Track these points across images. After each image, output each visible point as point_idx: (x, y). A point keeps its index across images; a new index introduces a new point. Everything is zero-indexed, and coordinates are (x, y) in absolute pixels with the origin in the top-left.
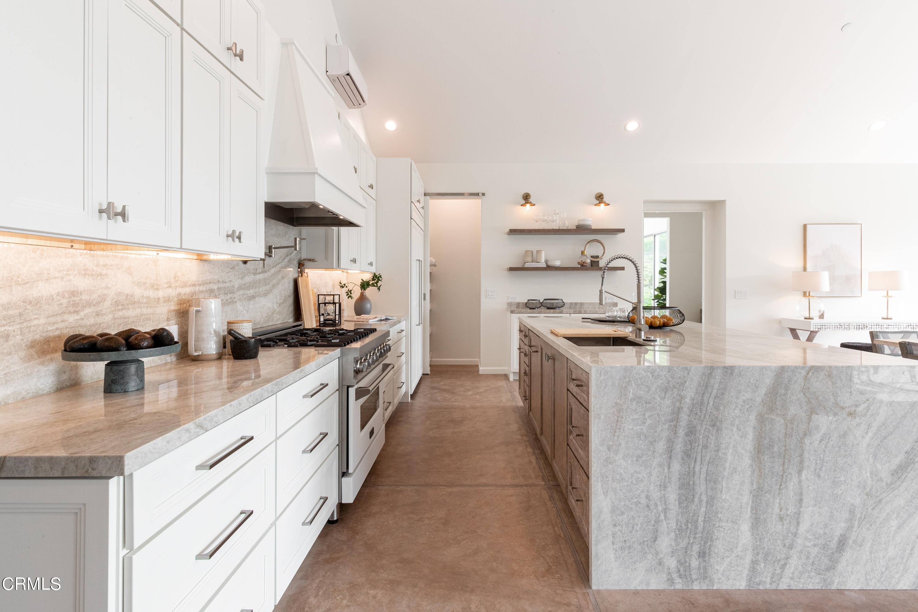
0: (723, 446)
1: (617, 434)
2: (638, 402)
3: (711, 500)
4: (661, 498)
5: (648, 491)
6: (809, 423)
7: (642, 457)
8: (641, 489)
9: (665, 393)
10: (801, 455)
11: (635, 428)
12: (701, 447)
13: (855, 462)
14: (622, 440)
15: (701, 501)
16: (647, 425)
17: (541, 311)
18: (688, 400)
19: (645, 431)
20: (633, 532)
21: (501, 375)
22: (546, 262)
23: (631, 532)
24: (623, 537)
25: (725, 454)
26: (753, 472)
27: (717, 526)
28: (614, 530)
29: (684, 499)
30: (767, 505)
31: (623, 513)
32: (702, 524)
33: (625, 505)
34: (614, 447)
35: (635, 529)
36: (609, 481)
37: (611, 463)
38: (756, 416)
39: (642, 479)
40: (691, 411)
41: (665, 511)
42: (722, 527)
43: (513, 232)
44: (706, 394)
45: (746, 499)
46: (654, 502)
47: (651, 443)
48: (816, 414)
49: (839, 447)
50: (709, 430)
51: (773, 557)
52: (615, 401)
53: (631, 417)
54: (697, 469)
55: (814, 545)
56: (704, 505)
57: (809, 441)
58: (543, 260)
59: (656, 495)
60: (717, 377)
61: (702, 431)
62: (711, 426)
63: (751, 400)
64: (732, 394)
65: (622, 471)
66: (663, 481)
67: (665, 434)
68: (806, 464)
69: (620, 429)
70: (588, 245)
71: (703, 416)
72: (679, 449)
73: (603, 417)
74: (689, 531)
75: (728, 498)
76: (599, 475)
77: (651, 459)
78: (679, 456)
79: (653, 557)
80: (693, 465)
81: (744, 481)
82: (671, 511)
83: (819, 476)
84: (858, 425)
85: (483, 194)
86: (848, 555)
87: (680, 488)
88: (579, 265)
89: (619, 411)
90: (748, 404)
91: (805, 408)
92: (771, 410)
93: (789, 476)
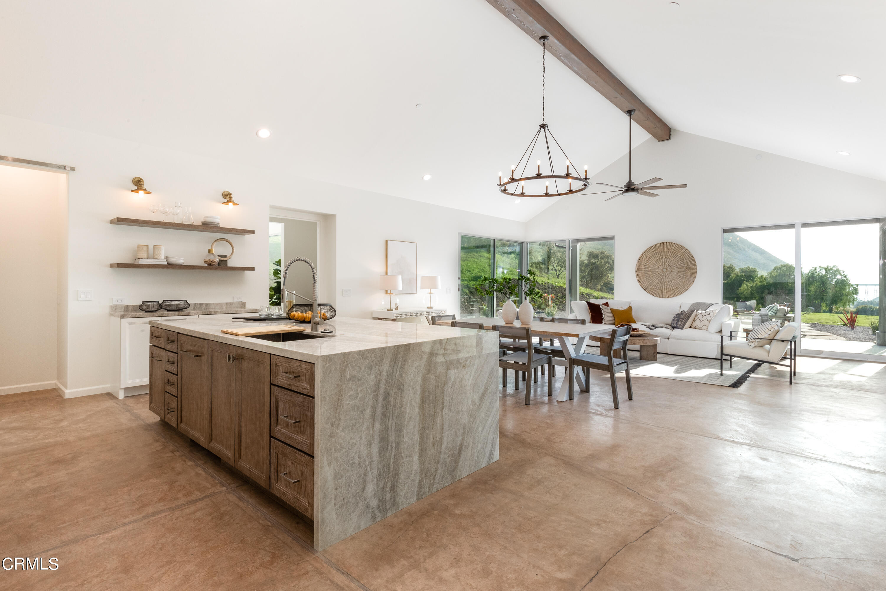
0: (404, 403)
1: (338, 411)
2: (353, 381)
4: (368, 454)
5: (359, 452)
6: (446, 376)
7: (355, 425)
8: (355, 451)
9: (371, 370)
10: (443, 399)
11: (351, 403)
12: (392, 407)
13: (465, 397)
14: (342, 415)
15: (392, 447)
16: (359, 398)
17: (163, 314)
18: (384, 373)
19: (357, 403)
20: (349, 489)
21: (101, 395)
22: (167, 258)
23: (348, 490)
24: (342, 496)
25: (405, 408)
26: (420, 417)
27: (401, 463)
28: (335, 493)
29: (382, 450)
30: (427, 438)
31: (342, 476)
32: (392, 465)
33: (343, 469)
34: (336, 422)
35: (351, 486)
36: (332, 452)
37: (334, 437)
38: (422, 377)
39: (355, 443)
40: (387, 381)
41: (370, 464)
42: (403, 463)
43: (121, 221)
44: (395, 367)
45: (416, 437)
46: (363, 459)
47: (362, 412)
48: (450, 369)
49: (459, 389)
50: (397, 393)
51: (429, 473)
52: (337, 383)
53: (348, 394)
54: (390, 424)
55: (448, 456)
56: (394, 450)
57: (446, 388)
58: (163, 257)
59: (364, 453)
60: (401, 353)
61: (393, 395)
62: (398, 390)
63: (419, 366)
64: (409, 364)
65: (342, 442)
66: (369, 440)
67: (371, 403)
68: (445, 404)
69: (340, 406)
70: (215, 243)
71: (393, 383)
72: (379, 412)
73: (328, 399)
74: (385, 473)
75: (407, 440)
76: (325, 450)
77: (361, 425)
78: (379, 418)
79: (363, 503)
80: (387, 423)
81: (415, 425)
82: (374, 462)
83: (451, 410)
84: (467, 373)
85: (73, 169)
86: (462, 457)
87: (380, 442)
88: (206, 263)
89: (340, 391)
90: (417, 370)
91: (445, 367)
92: (429, 371)
93: (437, 414)
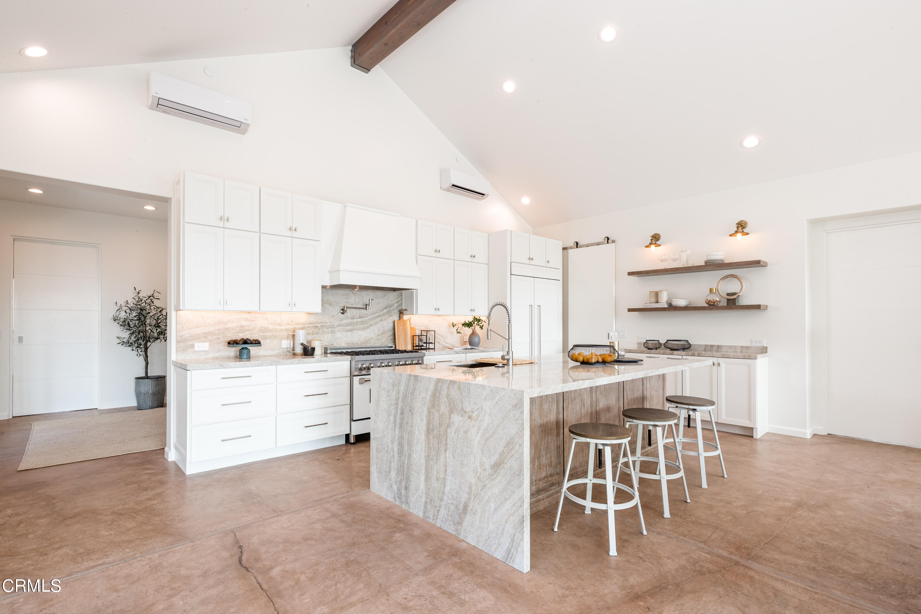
0: (414, 424)
1: (378, 408)
2: (385, 392)
3: (410, 456)
4: (392, 448)
5: (387, 443)
6: (450, 419)
7: (386, 423)
8: (385, 440)
9: (394, 388)
10: (446, 440)
11: (384, 406)
12: (406, 423)
13: (472, 453)
14: (380, 411)
15: (406, 455)
16: (387, 405)
18: (401, 394)
19: (387, 408)
20: (383, 465)
22: (668, 301)
24: (380, 466)
25: (415, 429)
26: (426, 444)
27: (412, 473)
28: (376, 460)
29: (400, 452)
30: (431, 468)
32: (406, 469)
33: (380, 448)
34: (377, 414)
36: (375, 433)
37: (376, 423)
38: (427, 409)
40: (402, 400)
41: (393, 457)
42: (413, 475)
45: (423, 461)
46: (389, 450)
47: (389, 416)
48: (453, 413)
49: (464, 439)
50: (409, 413)
51: (434, 503)
54: (404, 436)
55: (452, 504)
56: (407, 459)
57: (450, 431)
58: (665, 300)
59: (390, 446)
61: (406, 414)
62: (410, 411)
63: (425, 398)
64: (418, 393)
66: (393, 439)
67: (393, 412)
68: (448, 446)
70: (721, 281)
71: (407, 404)
72: (398, 422)
74: (401, 472)
75: (416, 457)
77: (388, 425)
78: (398, 426)
79: (389, 481)
80: (403, 433)
81: (422, 449)
82: (395, 458)
83: (454, 457)
84: (474, 426)
86: (468, 518)
87: (398, 445)
88: (706, 303)
90: (424, 401)
91: (448, 408)
92: (433, 406)
93: (441, 452)
